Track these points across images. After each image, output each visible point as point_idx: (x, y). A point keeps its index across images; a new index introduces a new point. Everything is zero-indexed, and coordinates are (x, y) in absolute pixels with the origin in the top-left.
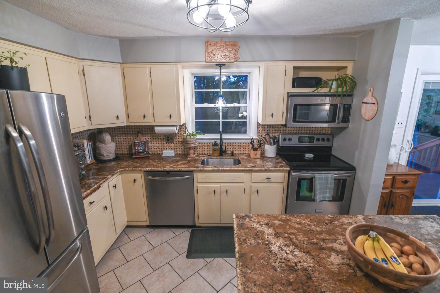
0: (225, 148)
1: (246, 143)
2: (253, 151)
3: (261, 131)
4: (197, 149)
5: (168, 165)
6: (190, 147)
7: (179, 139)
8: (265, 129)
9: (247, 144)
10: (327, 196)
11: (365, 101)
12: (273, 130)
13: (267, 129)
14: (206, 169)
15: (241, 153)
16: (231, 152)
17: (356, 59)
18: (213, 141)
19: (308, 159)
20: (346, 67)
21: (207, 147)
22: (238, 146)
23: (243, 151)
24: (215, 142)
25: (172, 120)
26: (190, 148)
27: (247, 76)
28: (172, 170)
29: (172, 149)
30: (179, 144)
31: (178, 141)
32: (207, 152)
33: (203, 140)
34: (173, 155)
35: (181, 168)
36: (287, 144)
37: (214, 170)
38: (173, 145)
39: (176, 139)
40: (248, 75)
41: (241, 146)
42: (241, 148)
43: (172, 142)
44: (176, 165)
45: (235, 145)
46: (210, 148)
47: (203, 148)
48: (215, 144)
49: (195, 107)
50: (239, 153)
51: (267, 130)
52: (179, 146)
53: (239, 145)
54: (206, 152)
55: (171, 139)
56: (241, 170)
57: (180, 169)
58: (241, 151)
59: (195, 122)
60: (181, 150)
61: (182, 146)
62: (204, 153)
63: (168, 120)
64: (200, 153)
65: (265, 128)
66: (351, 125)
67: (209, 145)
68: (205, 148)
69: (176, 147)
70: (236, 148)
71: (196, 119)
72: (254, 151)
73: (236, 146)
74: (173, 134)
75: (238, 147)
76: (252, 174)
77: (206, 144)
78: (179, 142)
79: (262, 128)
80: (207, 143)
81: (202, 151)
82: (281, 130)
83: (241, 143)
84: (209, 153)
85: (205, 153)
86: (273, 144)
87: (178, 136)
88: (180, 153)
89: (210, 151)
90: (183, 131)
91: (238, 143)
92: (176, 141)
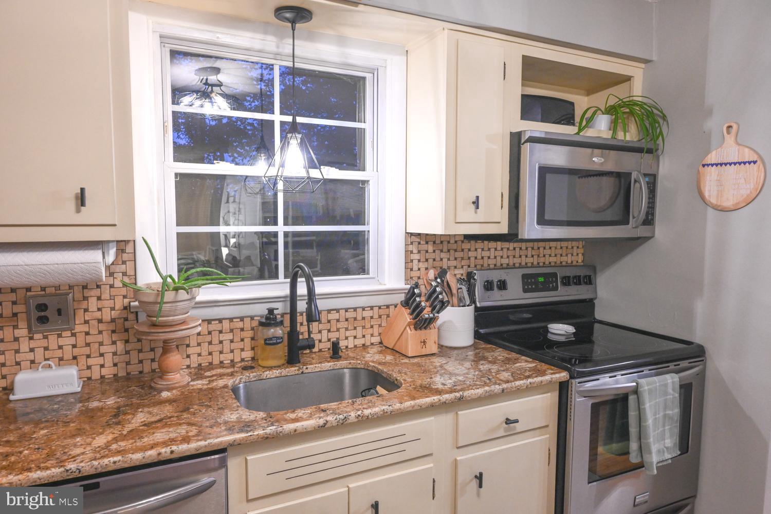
0: (309, 332)
1: (372, 308)
2: (414, 331)
3: (415, 262)
4: (188, 346)
5: (75, 446)
6: (165, 342)
7: (99, 309)
8: (428, 256)
9: (376, 309)
10: (666, 445)
11: (712, 158)
12: (449, 259)
13: (433, 256)
14: (292, 426)
15: (355, 346)
16: (329, 345)
17: (654, 58)
18: (261, 310)
19: (563, 339)
20: (628, 79)
21: (230, 336)
22: (347, 320)
23: (364, 336)
24: (271, 311)
25: (88, 214)
26: (167, 347)
27: (364, 78)
28: (118, 466)
29: (61, 359)
30: (100, 332)
31: (95, 323)
32: (230, 356)
33: (216, 309)
34: (76, 387)
35: (165, 444)
36: (497, 299)
37: (325, 424)
38: (67, 340)
39: (86, 310)
40: (368, 76)
41: (355, 319)
42: (355, 328)
43: (65, 330)
44: (124, 438)
45: (336, 316)
46: (242, 340)
47: (215, 341)
48: (270, 320)
49: (176, 175)
50: (351, 345)
51: (434, 260)
52: (101, 344)
53: (350, 315)
54: (227, 358)
55: (59, 312)
56: (427, 407)
57: (163, 450)
58: (355, 337)
59: (178, 234)
60: (109, 360)
61: (114, 343)
62: (216, 361)
63: (68, 213)
64: (200, 365)
65: (427, 252)
66: (660, 230)
67: (240, 325)
68: (221, 342)
69: (86, 351)
70: (338, 330)
71: (179, 223)
72: (419, 332)
73: (338, 321)
74: (71, 287)
75: (345, 324)
76: (459, 413)
77: (226, 325)
78: (102, 327)
79: (419, 252)
80: (231, 320)
81: (210, 354)
82: (469, 258)
83: (355, 309)
84: (237, 359)
85: (221, 362)
86: (468, 302)
87: (99, 298)
88: (102, 377)
89: (242, 350)
90: (124, 274)
91: (346, 310)
92: (86, 322)
